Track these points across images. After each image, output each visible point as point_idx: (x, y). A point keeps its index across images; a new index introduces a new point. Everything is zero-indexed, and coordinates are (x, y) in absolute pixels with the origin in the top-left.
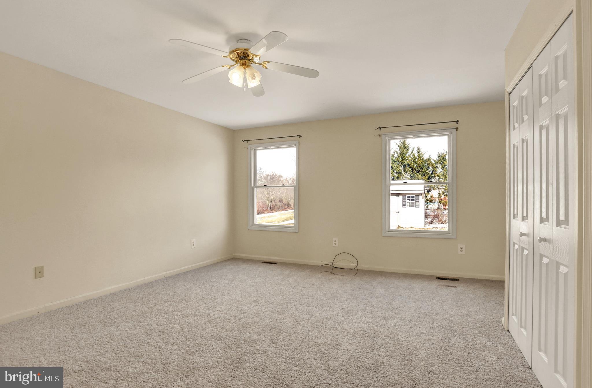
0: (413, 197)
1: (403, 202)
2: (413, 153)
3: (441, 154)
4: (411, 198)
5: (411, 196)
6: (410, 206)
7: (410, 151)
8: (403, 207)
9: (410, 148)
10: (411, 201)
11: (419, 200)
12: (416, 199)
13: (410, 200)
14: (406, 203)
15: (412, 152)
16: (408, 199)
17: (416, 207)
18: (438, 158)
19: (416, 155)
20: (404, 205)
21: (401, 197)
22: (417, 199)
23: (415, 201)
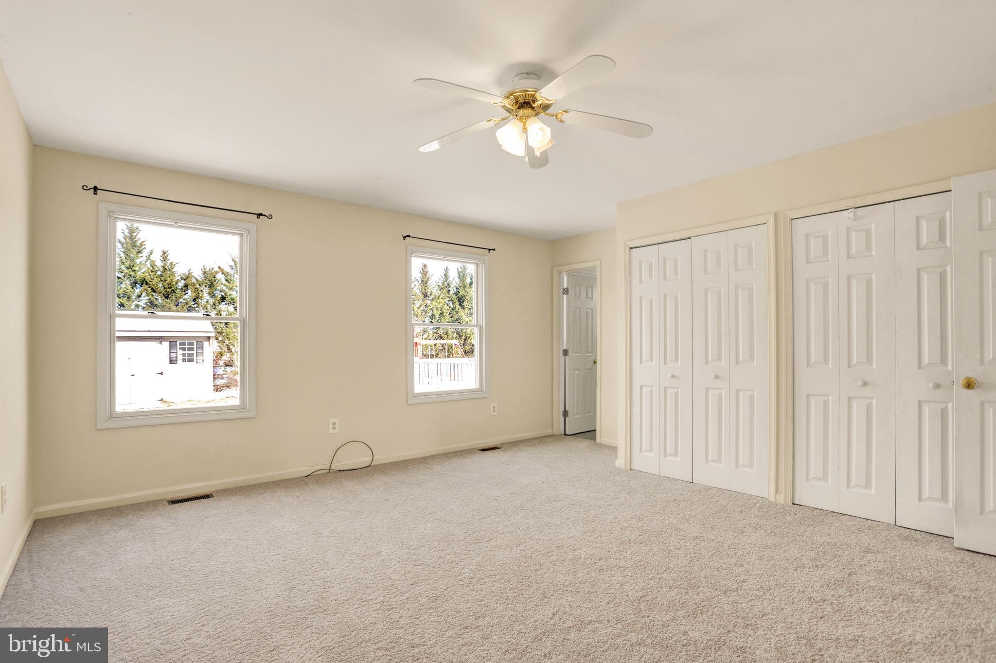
0: (192, 344)
1: (170, 353)
2: (151, 258)
3: (208, 269)
4: (187, 346)
5: (187, 342)
6: (184, 360)
7: (145, 253)
8: (170, 363)
9: (145, 248)
10: (187, 352)
11: (203, 350)
12: (197, 348)
13: (184, 349)
14: (177, 354)
15: (148, 258)
16: (180, 349)
17: (197, 363)
18: (202, 276)
19: (159, 264)
20: (173, 360)
21: (166, 344)
22: (199, 348)
23: (195, 352)
